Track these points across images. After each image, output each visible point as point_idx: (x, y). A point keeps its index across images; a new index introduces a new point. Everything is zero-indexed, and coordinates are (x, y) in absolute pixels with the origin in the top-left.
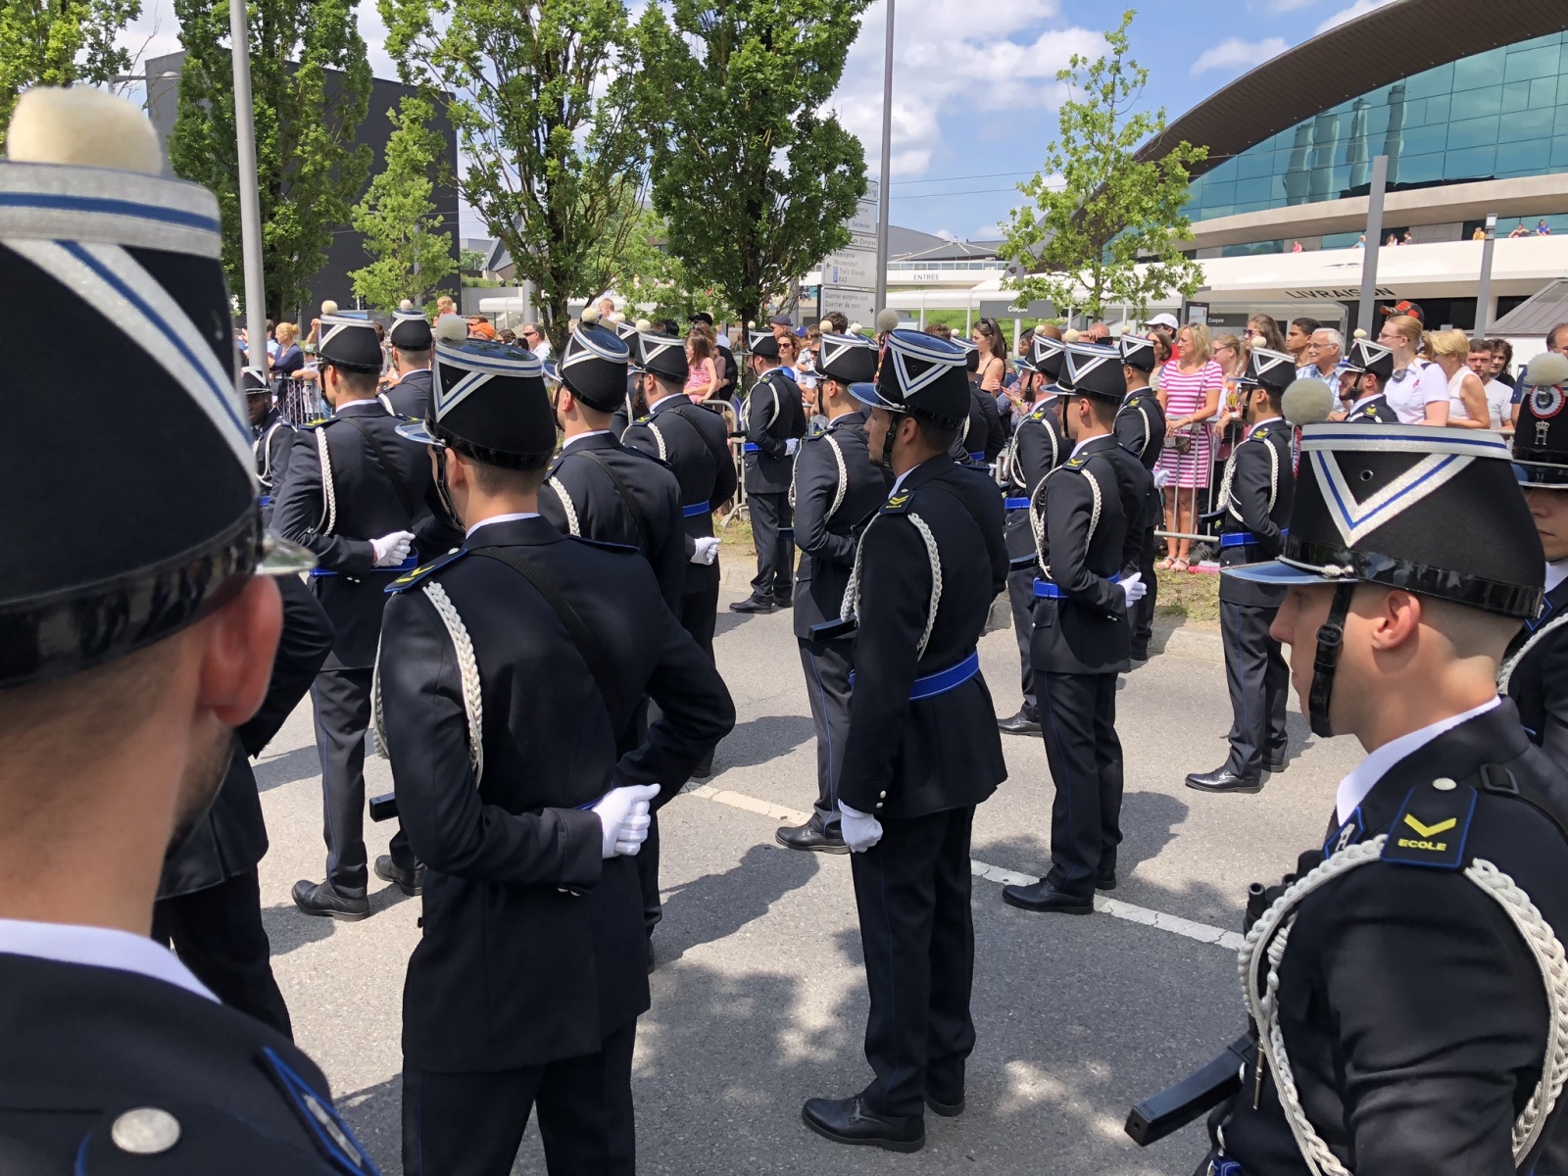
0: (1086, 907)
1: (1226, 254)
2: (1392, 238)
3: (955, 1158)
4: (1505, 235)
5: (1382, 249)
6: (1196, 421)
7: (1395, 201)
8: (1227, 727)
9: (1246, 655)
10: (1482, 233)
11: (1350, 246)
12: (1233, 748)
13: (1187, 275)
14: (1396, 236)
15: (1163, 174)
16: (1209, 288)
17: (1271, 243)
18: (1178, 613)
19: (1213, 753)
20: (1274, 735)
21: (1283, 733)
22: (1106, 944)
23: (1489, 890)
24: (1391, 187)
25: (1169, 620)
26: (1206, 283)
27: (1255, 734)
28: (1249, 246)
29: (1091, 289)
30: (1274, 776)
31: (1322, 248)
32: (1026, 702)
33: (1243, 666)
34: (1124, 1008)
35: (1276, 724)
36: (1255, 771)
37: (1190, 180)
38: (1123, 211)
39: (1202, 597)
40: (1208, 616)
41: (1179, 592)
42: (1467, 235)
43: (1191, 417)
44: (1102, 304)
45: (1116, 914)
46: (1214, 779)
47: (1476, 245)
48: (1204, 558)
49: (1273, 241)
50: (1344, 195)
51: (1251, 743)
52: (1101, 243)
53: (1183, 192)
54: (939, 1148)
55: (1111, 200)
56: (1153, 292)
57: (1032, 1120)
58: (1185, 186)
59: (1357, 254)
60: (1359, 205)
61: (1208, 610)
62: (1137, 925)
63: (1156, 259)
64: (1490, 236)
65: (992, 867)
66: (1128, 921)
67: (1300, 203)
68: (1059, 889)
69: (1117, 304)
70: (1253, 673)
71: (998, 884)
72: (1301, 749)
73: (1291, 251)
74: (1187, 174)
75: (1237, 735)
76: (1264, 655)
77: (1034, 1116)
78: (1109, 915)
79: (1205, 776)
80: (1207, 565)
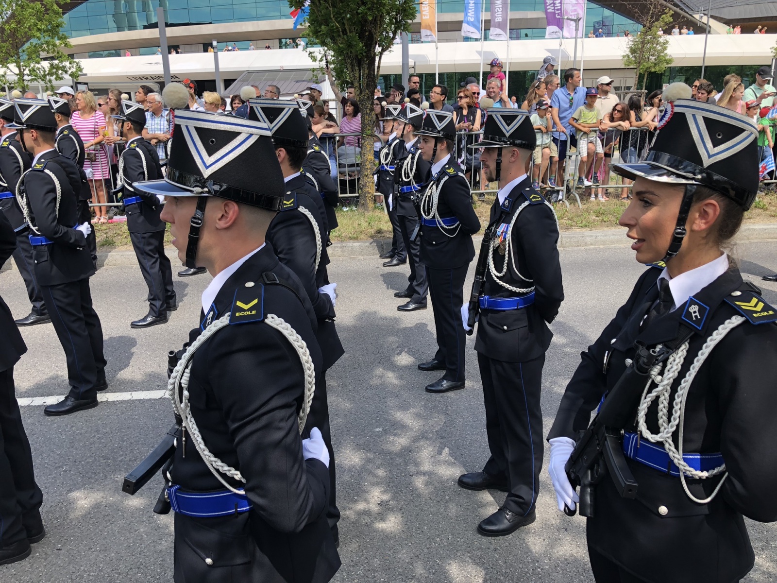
0: (94, 403)
1: (90, 57)
2: (172, 50)
3: (50, 553)
4: (221, 50)
5: (170, 56)
6: (96, 144)
7: (171, 32)
8: (146, 295)
9: (149, 257)
10: (212, 49)
11: (154, 54)
12: (151, 304)
13: (73, 67)
14: (174, 50)
15: (47, 10)
16: (86, 75)
17: (114, 51)
18: (109, 244)
19: (142, 309)
20: (169, 293)
21: (173, 292)
22: (108, 416)
23: (275, 326)
24: (167, 25)
25: (105, 248)
26: (84, 72)
27: (161, 296)
28: (102, 53)
29: (17, 75)
30: (173, 313)
31: (140, 55)
32: (34, 306)
33: (148, 264)
34: (125, 443)
35: (169, 288)
36: (163, 312)
37: (63, 14)
38: (27, 30)
39: (118, 235)
40: (124, 243)
41: (105, 233)
42: (206, 50)
43: (93, 142)
44: (26, 83)
45: (110, 400)
46: (145, 321)
47: (210, 55)
48: (116, 215)
49: (115, 50)
50: (145, 27)
51: (159, 299)
52: (17, 48)
53: (60, 20)
54: (39, 553)
55: (19, 22)
56: (55, 76)
57: (89, 516)
58: (61, 17)
59: (159, 58)
60: (154, 33)
61: (123, 240)
62: (122, 402)
63: (52, 58)
64: (216, 51)
65: (34, 398)
66: (117, 401)
67: (124, 31)
68: (76, 399)
69: (35, 83)
70: (153, 265)
71: (40, 406)
72: (183, 297)
73: (125, 56)
74: (61, 10)
75: (152, 297)
76: (157, 256)
77: (89, 513)
78: (107, 401)
79: (140, 321)
80: (117, 218)
